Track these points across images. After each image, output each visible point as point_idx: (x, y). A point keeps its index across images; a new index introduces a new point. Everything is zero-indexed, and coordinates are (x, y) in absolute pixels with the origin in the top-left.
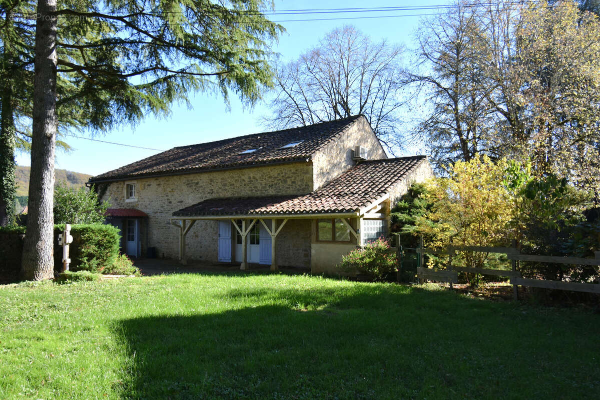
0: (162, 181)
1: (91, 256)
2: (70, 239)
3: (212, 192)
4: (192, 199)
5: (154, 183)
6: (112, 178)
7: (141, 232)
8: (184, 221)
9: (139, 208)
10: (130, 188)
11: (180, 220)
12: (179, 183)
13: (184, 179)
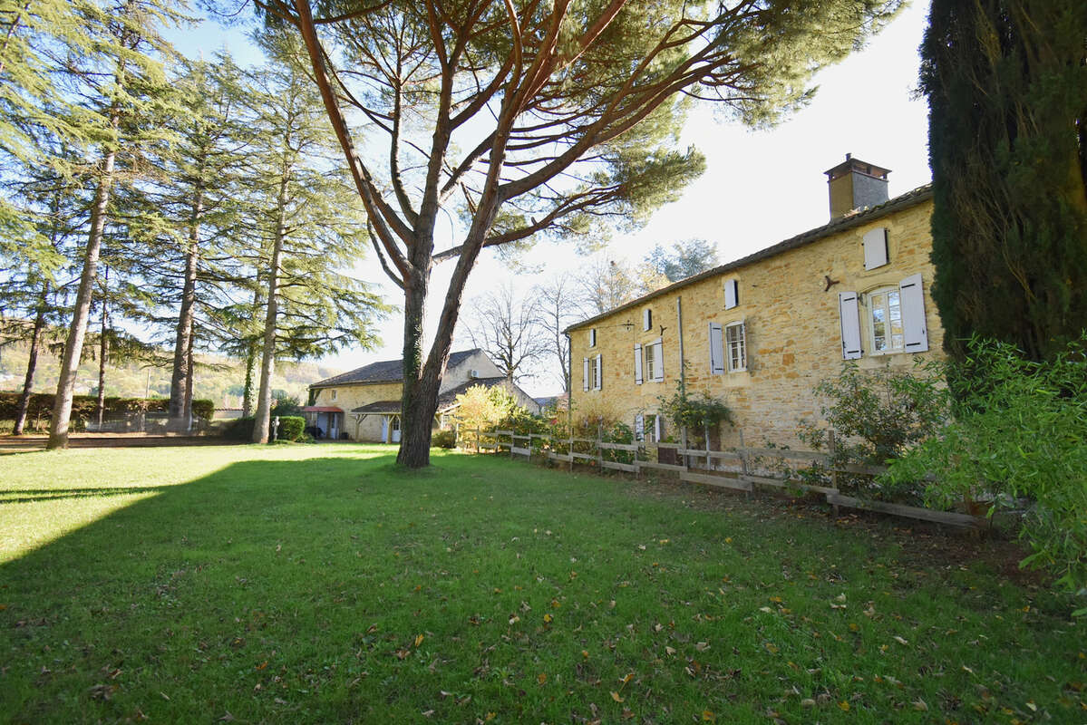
0: (353, 388)
1: (288, 432)
2: (278, 423)
3: (380, 397)
4: (369, 401)
5: (347, 389)
6: (324, 385)
7: (339, 421)
8: (359, 416)
9: (339, 406)
10: (334, 392)
11: (355, 415)
12: (362, 390)
13: (365, 388)
